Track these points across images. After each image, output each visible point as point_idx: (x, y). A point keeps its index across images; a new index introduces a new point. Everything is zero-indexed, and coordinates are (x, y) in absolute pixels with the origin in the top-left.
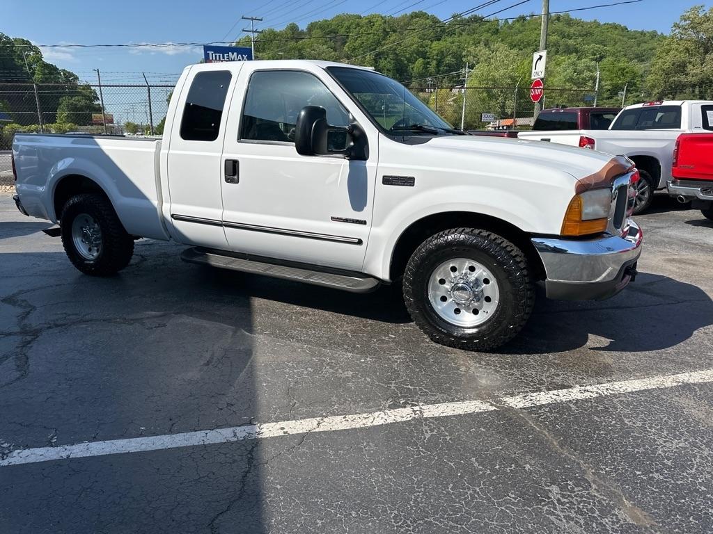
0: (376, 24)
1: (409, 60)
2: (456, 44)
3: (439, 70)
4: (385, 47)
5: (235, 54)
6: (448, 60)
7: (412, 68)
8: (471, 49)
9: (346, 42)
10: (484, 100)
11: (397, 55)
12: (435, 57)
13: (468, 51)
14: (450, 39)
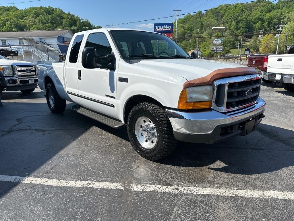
0: (238, 7)
1: (254, 23)
2: (279, 13)
3: (269, 26)
4: (242, 17)
5: (166, 26)
6: (274, 21)
7: (255, 26)
8: (286, 15)
9: (223, 17)
10: (291, 39)
11: (248, 20)
12: (267, 20)
13: (284, 16)
14: (276, 11)
